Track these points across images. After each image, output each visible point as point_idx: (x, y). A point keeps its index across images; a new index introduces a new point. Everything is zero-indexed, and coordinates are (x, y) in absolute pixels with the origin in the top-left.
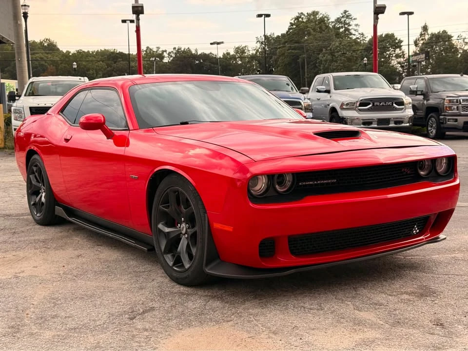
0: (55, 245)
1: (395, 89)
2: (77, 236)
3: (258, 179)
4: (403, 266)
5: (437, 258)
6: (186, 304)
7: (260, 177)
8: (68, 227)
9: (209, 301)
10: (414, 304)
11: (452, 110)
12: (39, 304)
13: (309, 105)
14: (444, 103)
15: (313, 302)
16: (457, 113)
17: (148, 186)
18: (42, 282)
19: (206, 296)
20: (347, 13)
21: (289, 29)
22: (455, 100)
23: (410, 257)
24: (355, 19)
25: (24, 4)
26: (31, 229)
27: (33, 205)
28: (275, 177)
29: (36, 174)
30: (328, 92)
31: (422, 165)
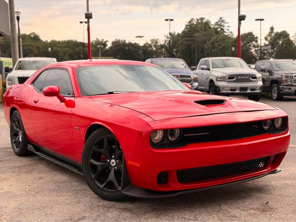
0: (26, 170)
1: (251, 68)
2: (41, 164)
3: (157, 132)
4: (252, 189)
5: (275, 184)
6: (107, 215)
7: (158, 131)
8: (35, 158)
9: (122, 212)
10: (258, 217)
11: (287, 82)
12: (10, 213)
13: (196, 78)
14: (282, 78)
15: (191, 214)
16: (291, 84)
17: (86, 133)
18: (14, 196)
19: (120, 208)
20: (222, 19)
21: (185, 29)
22: (290, 76)
23: (257, 183)
24: (227, 23)
25: (17, 11)
26: (11, 159)
27: (14, 142)
28: (168, 132)
29: (16, 123)
30: (208, 69)
31: (266, 122)
